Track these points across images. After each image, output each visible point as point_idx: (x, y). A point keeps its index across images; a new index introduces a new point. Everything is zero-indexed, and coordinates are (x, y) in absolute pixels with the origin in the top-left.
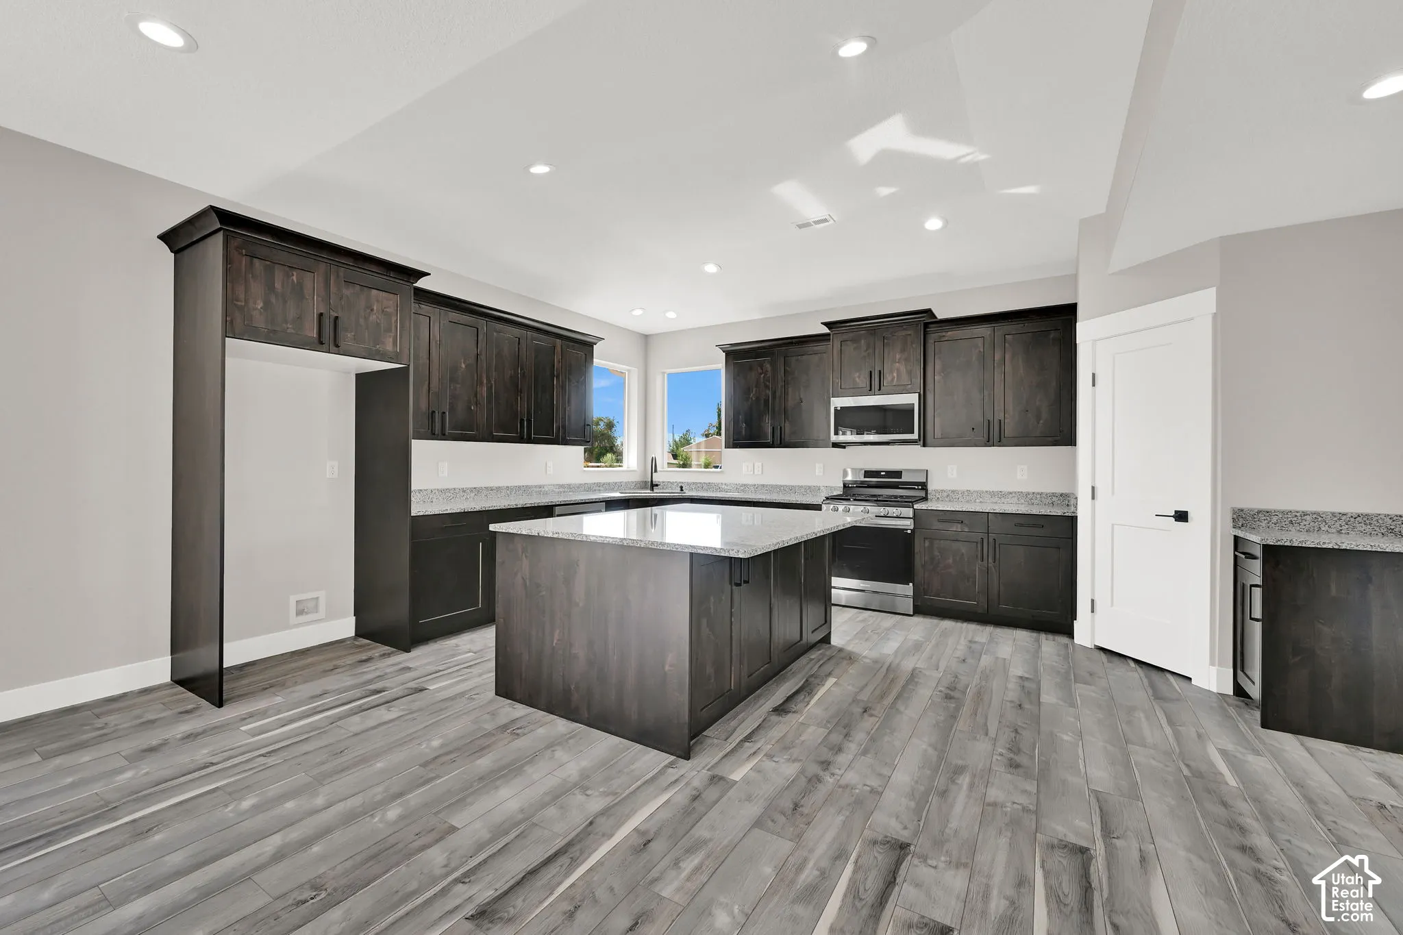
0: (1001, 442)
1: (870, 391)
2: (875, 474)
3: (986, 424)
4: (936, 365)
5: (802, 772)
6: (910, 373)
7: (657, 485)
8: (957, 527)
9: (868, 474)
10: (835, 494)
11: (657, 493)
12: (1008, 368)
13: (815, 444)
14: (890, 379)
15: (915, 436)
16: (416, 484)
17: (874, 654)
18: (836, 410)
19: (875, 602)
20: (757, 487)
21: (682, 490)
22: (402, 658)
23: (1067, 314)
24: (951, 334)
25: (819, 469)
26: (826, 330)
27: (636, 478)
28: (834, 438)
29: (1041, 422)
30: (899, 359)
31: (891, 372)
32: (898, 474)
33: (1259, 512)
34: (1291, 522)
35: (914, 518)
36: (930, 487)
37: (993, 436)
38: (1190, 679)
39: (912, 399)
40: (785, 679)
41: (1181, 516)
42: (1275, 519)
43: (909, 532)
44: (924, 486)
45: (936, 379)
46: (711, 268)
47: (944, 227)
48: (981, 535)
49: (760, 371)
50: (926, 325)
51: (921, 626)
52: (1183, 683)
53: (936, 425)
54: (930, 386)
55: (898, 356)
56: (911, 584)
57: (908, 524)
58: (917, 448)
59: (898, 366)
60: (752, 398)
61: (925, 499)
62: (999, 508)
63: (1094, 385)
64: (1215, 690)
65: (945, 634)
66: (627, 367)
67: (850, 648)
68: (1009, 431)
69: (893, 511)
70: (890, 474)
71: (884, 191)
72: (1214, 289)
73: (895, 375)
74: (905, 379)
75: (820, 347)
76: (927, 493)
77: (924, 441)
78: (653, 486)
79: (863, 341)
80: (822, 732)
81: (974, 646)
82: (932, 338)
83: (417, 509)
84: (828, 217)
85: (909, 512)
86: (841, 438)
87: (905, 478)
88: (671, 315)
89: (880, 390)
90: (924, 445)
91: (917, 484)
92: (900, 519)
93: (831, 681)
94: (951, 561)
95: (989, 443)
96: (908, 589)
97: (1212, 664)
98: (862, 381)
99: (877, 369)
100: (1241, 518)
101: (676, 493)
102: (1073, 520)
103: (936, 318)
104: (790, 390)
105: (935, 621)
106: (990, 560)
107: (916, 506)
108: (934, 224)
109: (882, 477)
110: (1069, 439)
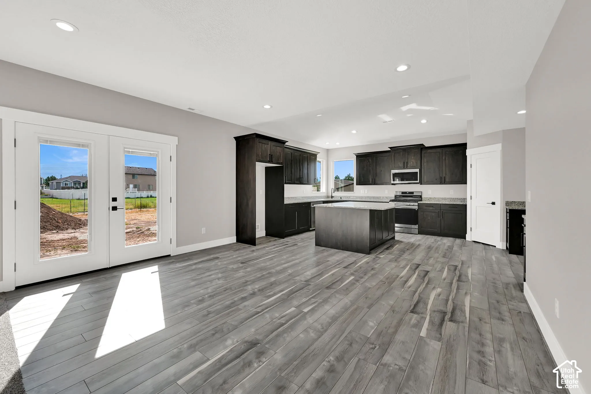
0: (445, 183)
1: (404, 168)
2: (406, 193)
3: (440, 178)
4: (425, 160)
5: (395, 257)
6: (417, 163)
7: (333, 197)
8: (431, 208)
9: (403, 193)
10: (392, 199)
11: (333, 199)
12: (447, 161)
13: (386, 184)
14: (410, 164)
15: (418, 181)
16: (285, 196)
17: (408, 241)
18: (393, 174)
19: (406, 230)
20: (366, 197)
21: (341, 198)
22: (282, 240)
23: (464, 146)
24: (429, 151)
25: (386, 192)
26: (389, 149)
27: (325, 195)
28: (392, 182)
29: (457, 177)
30: (413, 158)
31: (410, 162)
32: (412, 193)
33: (512, 202)
34: (520, 204)
35: (418, 206)
36: (423, 197)
37: (442, 181)
38: (495, 246)
39: (417, 170)
40: (384, 245)
41: (493, 203)
42: (516, 203)
43: (417, 210)
44: (421, 196)
45: (425, 165)
46: (354, 132)
47: (427, 122)
48: (438, 211)
49: (368, 161)
50: (422, 149)
51: (420, 237)
52: (494, 247)
53: (425, 178)
54: (423, 166)
55: (413, 157)
56: (417, 225)
57: (416, 207)
58: (419, 185)
59: (412, 161)
60: (365, 170)
61: (421, 200)
62: (444, 203)
63: (471, 167)
64: (501, 248)
65: (428, 238)
66: (322, 160)
67: (401, 240)
68: (447, 180)
69: (412, 204)
70: (410, 193)
71: (409, 115)
72: (501, 144)
73: (412, 163)
74: (415, 164)
75: (388, 154)
76: (422, 199)
77: (421, 183)
78: (332, 197)
79: (401, 153)
80: (398, 252)
81: (436, 240)
82: (423, 152)
83: (286, 202)
84: (392, 120)
85: (417, 204)
86: (395, 182)
87: (414, 194)
88: (338, 144)
89: (407, 168)
90: (421, 184)
91: (419, 196)
92: (414, 206)
93: (397, 245)
94: (429, 218)
95: (441, 183)
96: (416, 227)
97: (501, 241)
98: (401, 165)
99: (406, 161)
100: (507, 203)
101: (339, 199)
102: (466, 205)
103: (425, 146)
104: (378, 167)
105: (425, 236)
106: (441, 218)
107: (418, 202)
108: (424, 121)
109: (408, 194)
110: (465, 183)
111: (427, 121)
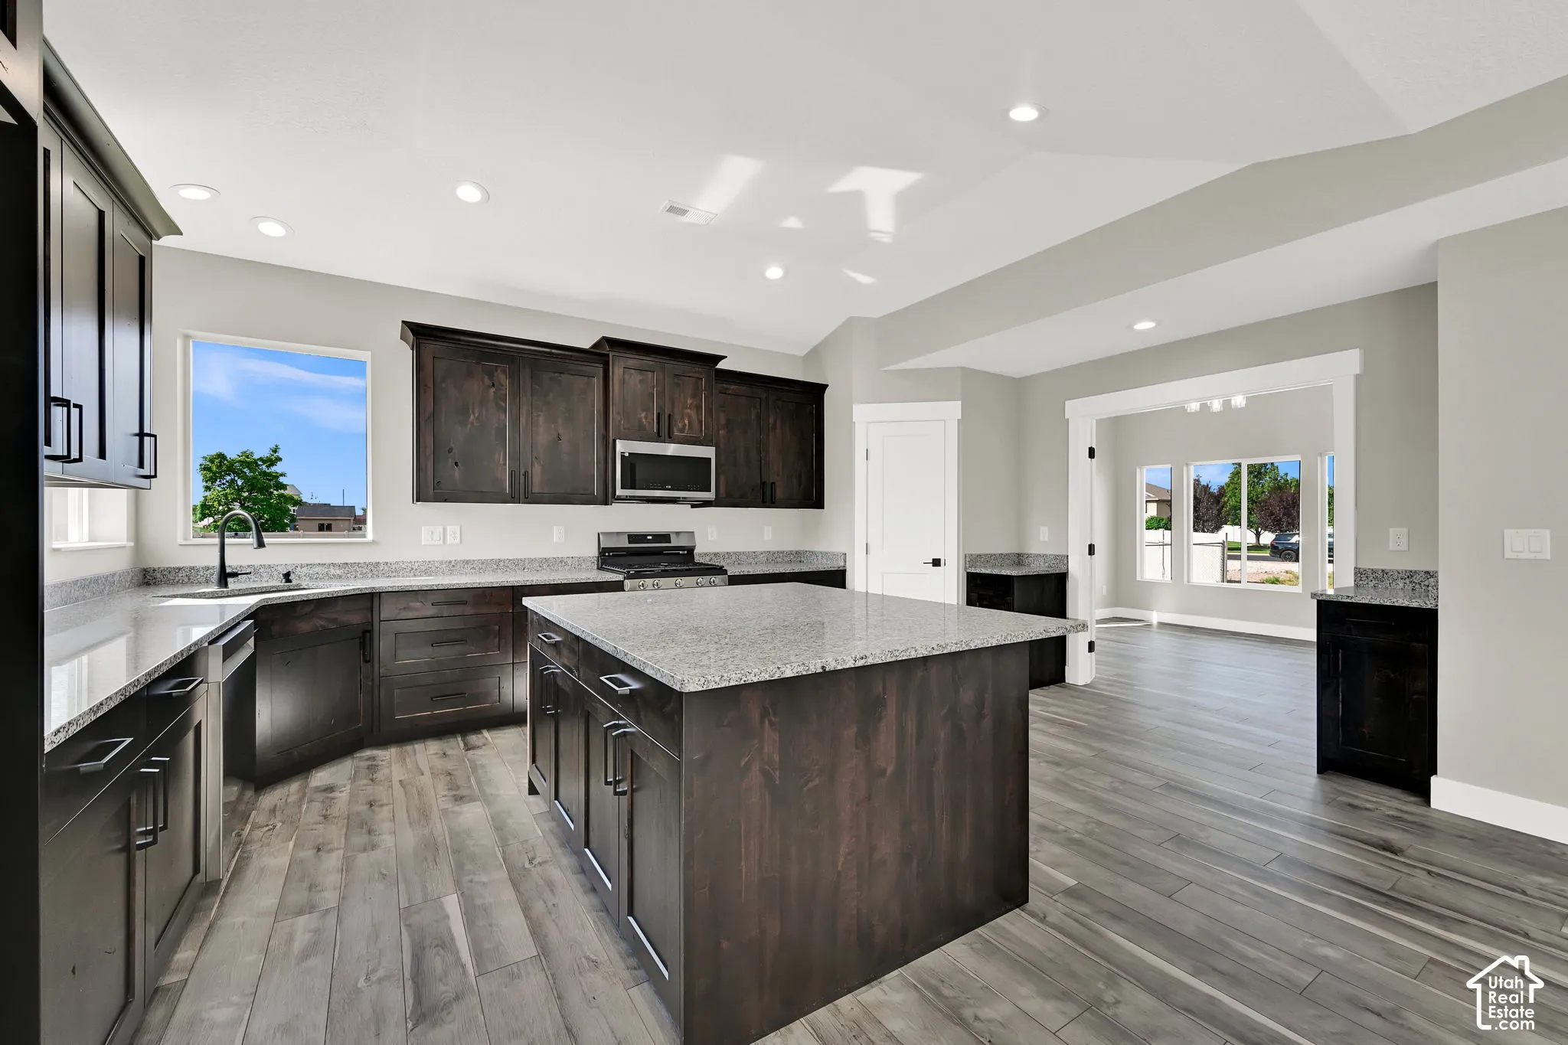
1: (658, 438)
2: (641, 538)
3: (761, 484)
4: (720, 417)
6: (703, 425)
7: (235, 575)
9: (633, 538)
12: (778, 431)
14: (680, 425)
15: (712, 495)
18: (623, 457)
23: (815, 391)
25: (557, 535)
28: (620, 493)
29: (801, 487)
30: (691, 404)
31: (683, 418)
32: (666, 537)
37: (767, 497)
39: (708, 452)
41: (936, 563)
44: (691, 547)
45: (721, 433)
49: (488, 382)
50: (716, 373)
53: (721, 484)
55: (689, 401)
59: (690, 412)
60: (472, 423)
63: (867, 459)
68: (779, 493)
70: (658, 538)
72: (959, 403)
73: (686, 422)
74: (696, 429)
79: (650, 374)
82: (717, 388)
87: (673, 543)
88: (272, 229)
89: (670, 439)
91: (684, 547)
98: (650, 424)
99: (667, 412)
100: (971, 561)
102: (843, 573)
104: (541, 419)
108: (774, 273)
109: (649, 541)
110: (819, 504)
111: (786, 272)
